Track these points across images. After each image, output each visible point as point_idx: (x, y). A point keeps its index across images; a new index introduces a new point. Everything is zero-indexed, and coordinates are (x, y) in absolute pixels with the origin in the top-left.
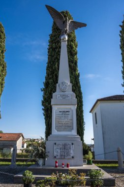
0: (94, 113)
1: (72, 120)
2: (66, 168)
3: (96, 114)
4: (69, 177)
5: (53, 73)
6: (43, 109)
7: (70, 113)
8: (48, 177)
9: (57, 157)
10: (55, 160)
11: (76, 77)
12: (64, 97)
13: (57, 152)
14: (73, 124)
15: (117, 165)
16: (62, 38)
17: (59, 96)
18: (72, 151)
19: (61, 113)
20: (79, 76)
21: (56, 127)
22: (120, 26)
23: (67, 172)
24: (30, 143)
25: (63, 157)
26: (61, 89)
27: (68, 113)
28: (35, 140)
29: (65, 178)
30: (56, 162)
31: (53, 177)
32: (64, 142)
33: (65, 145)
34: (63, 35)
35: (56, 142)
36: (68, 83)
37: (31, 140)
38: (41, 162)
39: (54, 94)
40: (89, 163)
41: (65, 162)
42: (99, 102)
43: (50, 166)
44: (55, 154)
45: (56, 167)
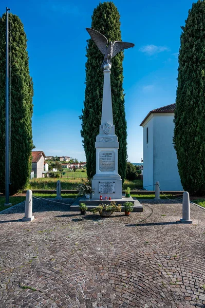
0: (146, 127)
1: (114, 161)
2: (108, 200)
3: (147, 129)
4: (111, 207)
5: (93, 99)
6: (83, 141)
7: (113, 155)
8: (98, 207)
9: (101, 193)
10: (100, 195)
11: (120, 104)
12: (107, 140)
13: (101, 188)
14: (114, 164)
15: (154, 196)
16: (105, 66)
17: (103, 139)
18: (113, 188)
19: (104, 155)
20: (123, 102)
21: (100, 167)
22: (182, 28)
23: (109, 203)
24: (54, 163)
25: (106, 192)
26: (104, 131)
27: (110, 155)
28: (59, 158)
29: (108, 207)
30: (101, 196)
31: (100, 207)
32: (107, 181)
33: (107, 183)
34: (107, 63)
35: (99, 181)
36: (111, 124)
37: (54, 159)
38: (88, 196)
39: (97, 137)
40: (127, 196)
41: (108, 196)
42: (152, 115)
43: (95, 199)
44: (100, 190)
45: (101, 200)
